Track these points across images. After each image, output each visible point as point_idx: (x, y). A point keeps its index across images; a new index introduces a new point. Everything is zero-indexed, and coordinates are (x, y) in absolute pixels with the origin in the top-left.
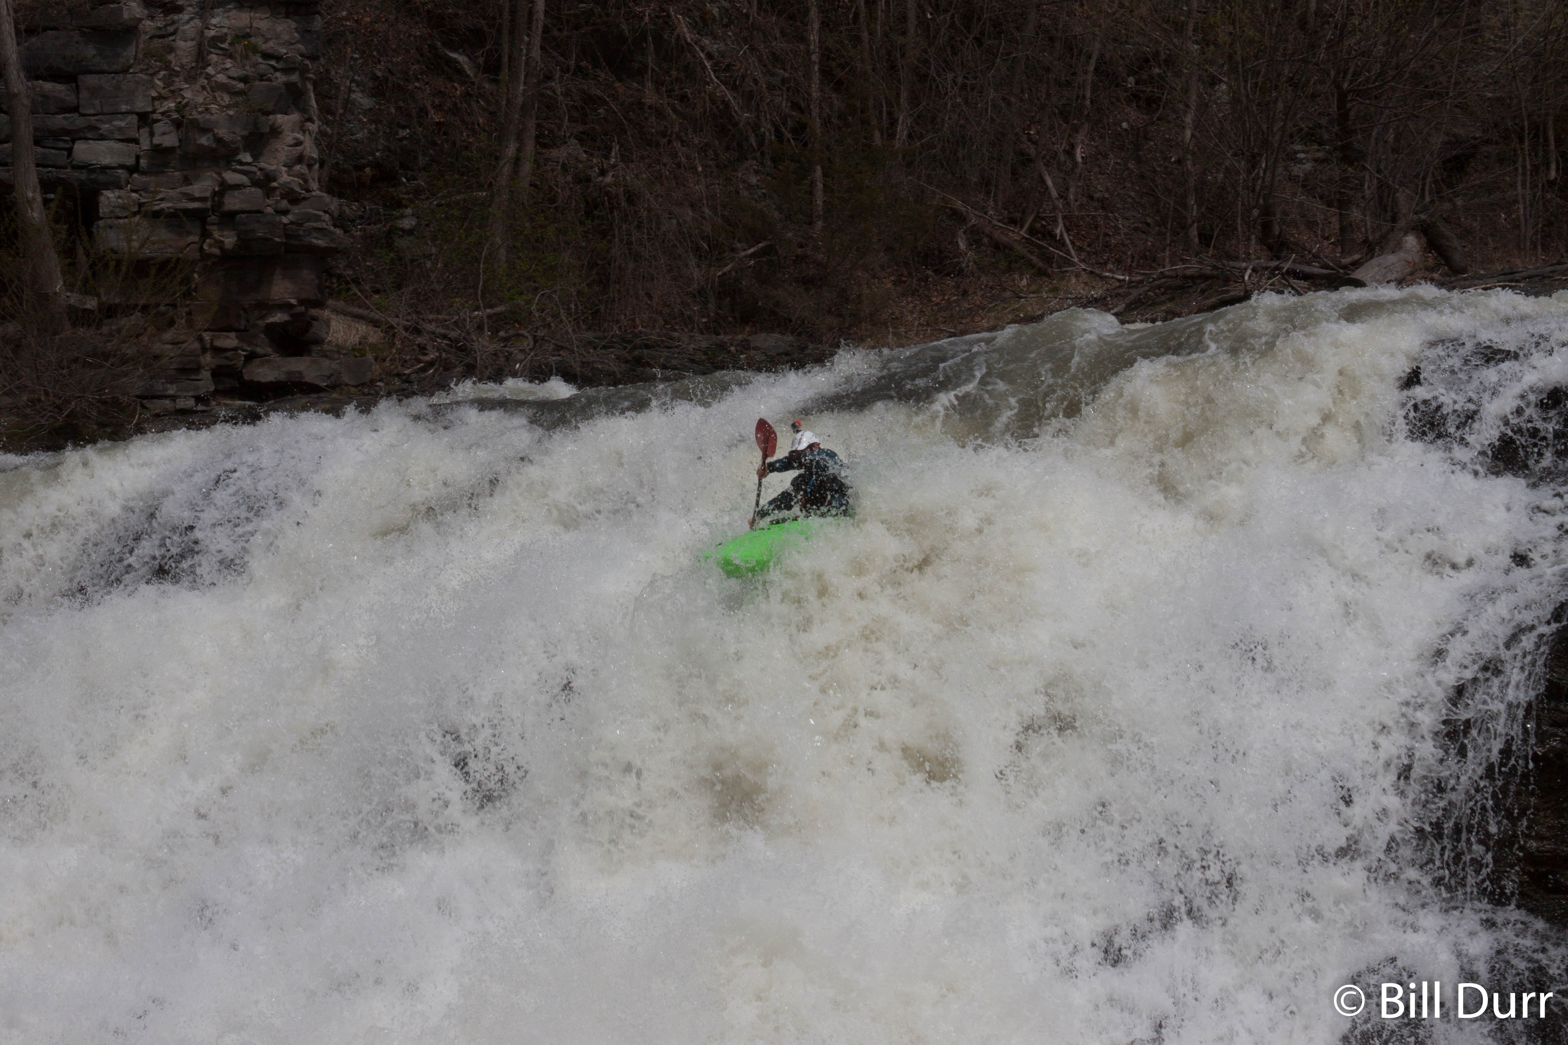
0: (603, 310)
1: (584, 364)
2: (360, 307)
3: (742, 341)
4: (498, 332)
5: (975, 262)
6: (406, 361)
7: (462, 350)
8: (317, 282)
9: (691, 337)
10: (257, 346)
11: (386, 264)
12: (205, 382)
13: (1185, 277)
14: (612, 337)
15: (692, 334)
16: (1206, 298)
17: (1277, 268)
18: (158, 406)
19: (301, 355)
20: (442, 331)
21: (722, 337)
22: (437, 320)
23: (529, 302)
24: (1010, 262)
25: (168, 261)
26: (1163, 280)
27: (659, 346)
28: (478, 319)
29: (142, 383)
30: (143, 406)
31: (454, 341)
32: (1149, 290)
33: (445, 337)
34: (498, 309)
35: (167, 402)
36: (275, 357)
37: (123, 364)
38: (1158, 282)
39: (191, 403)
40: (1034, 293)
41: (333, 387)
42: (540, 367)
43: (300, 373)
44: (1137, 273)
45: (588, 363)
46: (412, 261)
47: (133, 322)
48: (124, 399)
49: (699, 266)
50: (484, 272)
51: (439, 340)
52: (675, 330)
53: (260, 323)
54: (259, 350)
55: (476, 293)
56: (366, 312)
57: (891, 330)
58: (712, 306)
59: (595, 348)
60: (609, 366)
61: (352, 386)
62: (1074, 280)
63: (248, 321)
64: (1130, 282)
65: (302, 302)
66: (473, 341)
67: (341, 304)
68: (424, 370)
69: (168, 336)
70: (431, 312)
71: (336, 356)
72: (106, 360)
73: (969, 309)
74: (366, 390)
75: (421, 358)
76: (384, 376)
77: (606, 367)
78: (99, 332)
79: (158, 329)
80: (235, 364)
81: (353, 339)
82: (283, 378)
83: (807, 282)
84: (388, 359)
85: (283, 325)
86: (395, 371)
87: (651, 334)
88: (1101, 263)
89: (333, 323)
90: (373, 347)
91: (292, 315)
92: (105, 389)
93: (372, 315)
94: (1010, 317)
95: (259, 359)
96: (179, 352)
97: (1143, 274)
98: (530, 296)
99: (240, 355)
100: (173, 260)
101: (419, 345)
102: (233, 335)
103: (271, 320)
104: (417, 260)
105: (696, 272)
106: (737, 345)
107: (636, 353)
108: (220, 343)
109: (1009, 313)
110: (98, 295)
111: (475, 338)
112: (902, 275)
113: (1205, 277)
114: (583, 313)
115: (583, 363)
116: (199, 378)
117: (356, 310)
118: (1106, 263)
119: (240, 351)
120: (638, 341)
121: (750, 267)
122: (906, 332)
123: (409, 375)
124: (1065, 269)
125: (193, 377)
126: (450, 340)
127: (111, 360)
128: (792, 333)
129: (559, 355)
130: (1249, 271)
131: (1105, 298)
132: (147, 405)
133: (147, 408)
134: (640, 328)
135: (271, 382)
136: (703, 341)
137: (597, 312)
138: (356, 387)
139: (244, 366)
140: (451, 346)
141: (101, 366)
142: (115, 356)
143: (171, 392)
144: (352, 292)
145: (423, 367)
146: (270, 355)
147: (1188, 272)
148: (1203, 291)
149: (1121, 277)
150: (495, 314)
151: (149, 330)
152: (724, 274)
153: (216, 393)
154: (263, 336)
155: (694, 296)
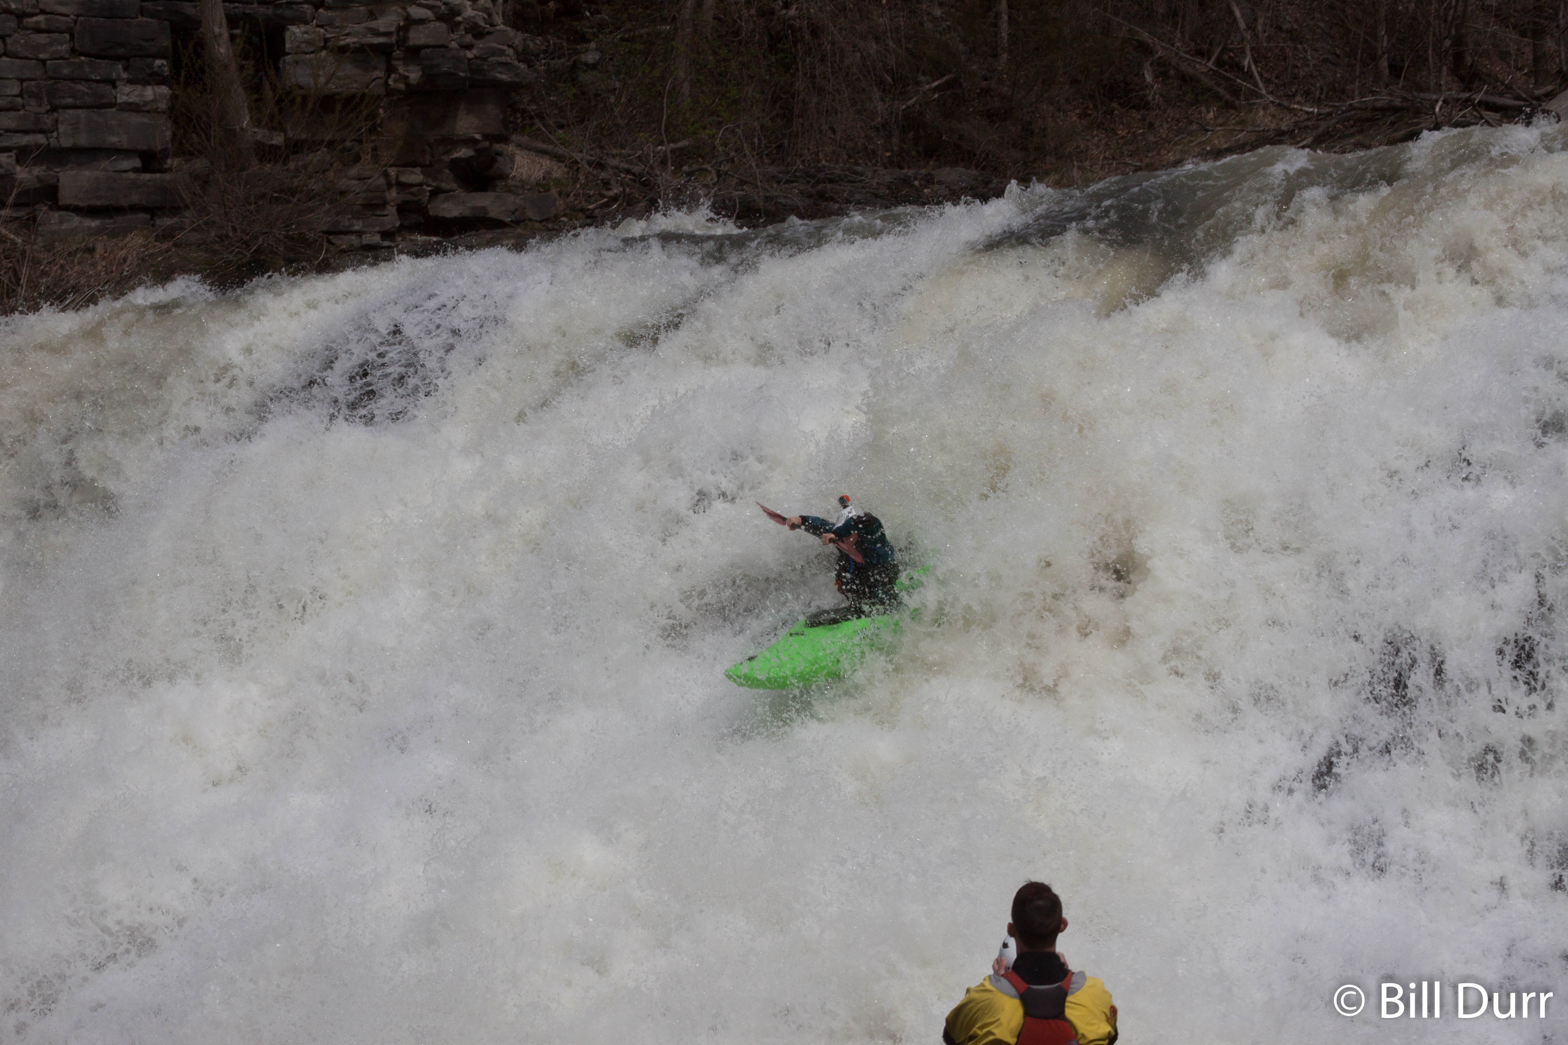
0: (786, 145)
1: (768, 199)
2: (544, 142)
3: (926, 175)
4: (681, 166)
5: (1161, 95)
6: (590, 196)
7: (646, 185)
8: (501, 117)
9: (876, 171)
10: (442, 181)
11: (568, 98)
12: (391, 218)
13: (1374, 109)
14: (796, 170)
15: (875, 168)
16: (1396, 131)
17: (1468, 100)
18: (343, 242)
19: (485, 190)
20: (626, 166)
21: (905, 171)
22: (621, 155)
23: (712, 137)
24: (1197, 95)
25: (354, 96)
26: (1353, 113)
27: (842, 180)
28: (661, 154)
29: (329, 219)
30: (329, 242)
31: (637, 177)
32: (1337, 123)
33: (628, 171)
34: (680, 144)
35: (353, 237)
36: (460, 193)
37: (310, 200)
38: (1348, 114)
39: (377, 239)
40: (1221, 125)
41: (517, 223)
42: (724, 201)
43: (484, 208)
44: (1325, 106)
45: (772, 198)
46: (596, 95)
47: (319, 158)
48: (311, 236)
49: (882, 100)
50: (668, 106)
51: (623, 175)
52: (858, 165)
53: (446, 158)
54: (444, 185)
55: (660, 128)
56: (550, 147)
57: (1076, 164)
58: (895, 140)
59: (778, 183)
60: (793, 200)
61: (537, 221)
62: (1261, 113)
63: (433, 157)
64: (1319, 114)
65: (486, 137)
66: (657, 176)
67: (525, 139)
68: (607, 205)
69: (353, 171)
70: (615, 147)
71: (520, 192)
72: (293, 196)
73: (1155, 142)
74: (550, 226)
75: (606, 193)
76: (568, 212)
77: (789, 201)
78: (286, 167)
79: (344, 165)
80: (420, 200)
81: (538, 174)
82: (467, 213)
83: (991, 116)
84: (572, 194)
85: (467, 160)
86: (579, 207)
87: (835, 169)
88: (1289, 96)
89: (518, 158)
90: (557, 182)
91: (476, 151)
92: (292, 224)
93: (556, 149)
94: (1197, 150)
95: (444, 195)
96: (365, 187)
97: (1333, 106)
98: (714, 131)
99: (425, 191)
100: (359, 96)
101: (602, 180)
102: (418, 170)
103: (456, 155)
104: (600, 95)
105: (879, 106)
106: (921, 179)
107: (820, 187)
108: (405, 178)
109: (1196, 146)
110: (285, 131)
111: (658, 173)
112: (1087, 108)
113: (1396, 110)
114: (767, 147)
115: (766, 198)
116: (385, 213)
117: (540, 145)
118: (1294, 96)
119: (425, 187)
120: (821, 176)
121: (934, 100)
122: (1091, 166)
123: (594, 210)
124: (1252, 101)
125: (378, 213)
126: (634, 174)
127: (297, 196)
128: (977, 167)
129: (743, 190)
130: (1440, 103)
131: (1293, 131)
132: (334, 241)
133: (333, 244)
134: (823, 162)
135: (455, 218)
136: (888, 176)
137: (780, 147)
138: (541, 222)
139: (429, 201)
140: (634, 181)
141: (288, 202)
142: (301, 191)
143: (357, 228)
144: (535, 127)
145: (607, 202)
146: (454, 191)
147: (1379, 104)
148: (1393, 124)
149: (1311, 110)
150: (678, 149)
151: (335, 165)
152: (908, 107)
153: (402, 227)
154: (447, 171)
155: (878, 130)
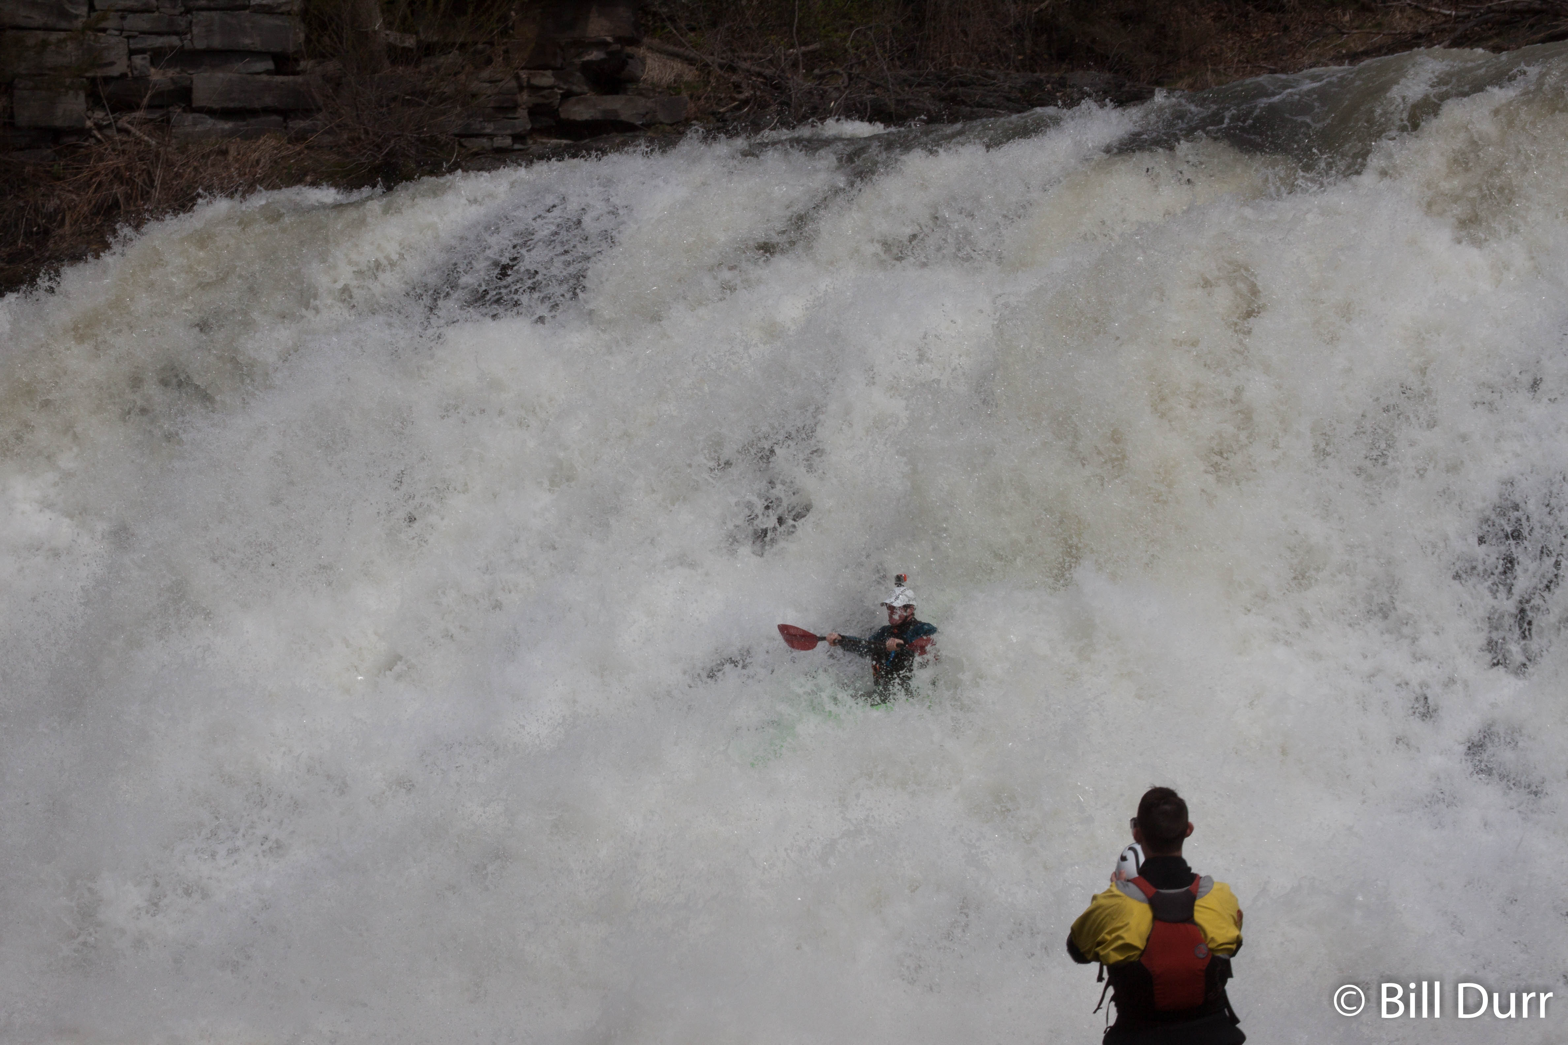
0: (918, 48)
2: (675, 45)
3: (1058, 79)
4: (813, 69)
6: (721, 99)
7: (777, 88)
8: (633, 19)
9: (1008, 74)
10: (573, 84)
12: (522, 121)
13: (1513, 11)
14: (928, 73)
15: (1008, 72)
18: (475, 144)
19: (617, 93)
20: (758, 69)
21: (1037, 74)
22: (752, 58)
23: (843, 40)
26: (1490, 15)
27: (974, 83)
28: (792, 57)
29: (460, 122)
30: (461, 145)
31: (769, 79)
32: (1475, 26)
33: (759, 75)
34: (811, 47)
35: (485, 140)
36: (591, 95)
37: (441, 103)
38: (1486, 17)
40: (1357, 28)
41: (647, 126)
42: (855, 104)
43: (616, 111)
44: (1463, 8)
45: (903, 101)
47: (450, 60)
48: (443, 138)
50: (799, 9)
51: (754, 78)
52: (990, 68)
53: (577, 61)
54: (575, 88)
55: (791, 31)
56: (681, 50)
57: (1210, 67)
58: (1028, 43)
59: (910, 86)
60: (924, 103)
61: (667, 124)
62: (1398, 16)
63: (564, 59)
64: (1457, 17)
65: (617, 39)
66: (788, 79)
67: (656, 42)
68: (738, 108)
69: (485, 74)
70: (746, 50)
71: (651, 95)
72: (425, 99)
73: (1290, 45)
74: (681, 129)
75: (736, 96)
76: (699, 115)
77: (921, 105)
78: (418, 70)
79: (476, 68)
80: (551, 103)
81: (669, 77)
82: (598, 116)
83: (1125, 19)
84: (703, 98)
85: (599, 63)
86: (710, 110)
87: (967, 72)
89: (649, 61)
90: (688, 85)
91: (607, 53)
92: (423, 127)
93: (687, 52)
94: (1332, 53)
95: (576, 98)
96: (496, 90)
97: (1470, 9)
98: (846, 33)
99: (556, 93)
101: (734, 83)
102: (549, 73)
103: (587, 58)
105: (1012, 9)
106: (1054, 82)
107: (952, 90)
108: (536, 81)
109: (1332, 49)
110: (417, 34)
111: (790, 76)
112: (1222, 10)
113: (1535, 12)
114: (898, 50)
115: (898, 101)
116: (516, 116)
117: (671, 48)
119: (556, 90)
120: (953, 79)
122: (1225, 69)
123: (724, 113)
125: (510, 116)
126: (765, 77)
127: (430, 99)
128: (1108, 70)
129: (874, 93)
131: (1430, 34)
132: (465, 144)
133: (465, 147)
134: (955, 65)
135: (587, 121)
136: (1020, 79)
137: (912, 49)
138: (671, 125)
139: (560, 104)
140: (766, 84)
141: (419, 105)
142: (433, 94)
143: (488, 131)
144: (666, 30)
145: (738, 105)
146: (585, 94)
147: (1517, 7)
148: (1532, 26)
149: (1448, 12)
150: (809, 52)
151: (467, 67)
152: (1041, 11)
153: (533, 130)
154: (578, 74)
155: (1011, 33)
